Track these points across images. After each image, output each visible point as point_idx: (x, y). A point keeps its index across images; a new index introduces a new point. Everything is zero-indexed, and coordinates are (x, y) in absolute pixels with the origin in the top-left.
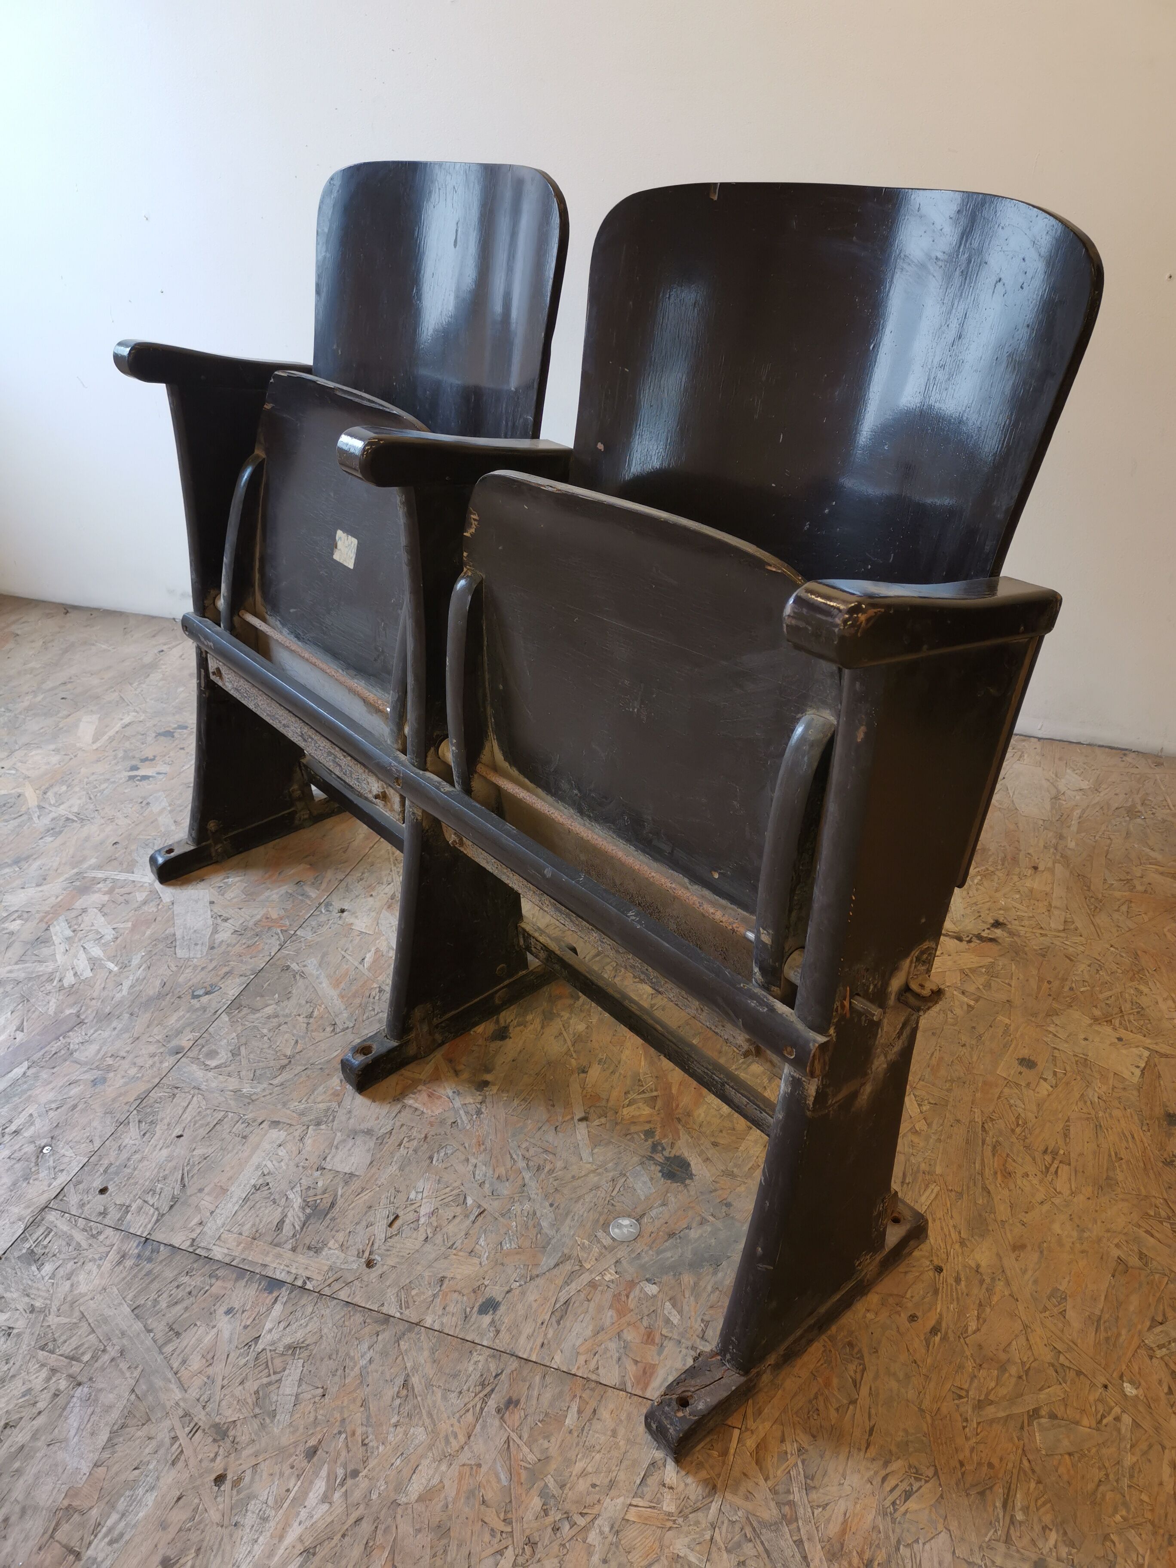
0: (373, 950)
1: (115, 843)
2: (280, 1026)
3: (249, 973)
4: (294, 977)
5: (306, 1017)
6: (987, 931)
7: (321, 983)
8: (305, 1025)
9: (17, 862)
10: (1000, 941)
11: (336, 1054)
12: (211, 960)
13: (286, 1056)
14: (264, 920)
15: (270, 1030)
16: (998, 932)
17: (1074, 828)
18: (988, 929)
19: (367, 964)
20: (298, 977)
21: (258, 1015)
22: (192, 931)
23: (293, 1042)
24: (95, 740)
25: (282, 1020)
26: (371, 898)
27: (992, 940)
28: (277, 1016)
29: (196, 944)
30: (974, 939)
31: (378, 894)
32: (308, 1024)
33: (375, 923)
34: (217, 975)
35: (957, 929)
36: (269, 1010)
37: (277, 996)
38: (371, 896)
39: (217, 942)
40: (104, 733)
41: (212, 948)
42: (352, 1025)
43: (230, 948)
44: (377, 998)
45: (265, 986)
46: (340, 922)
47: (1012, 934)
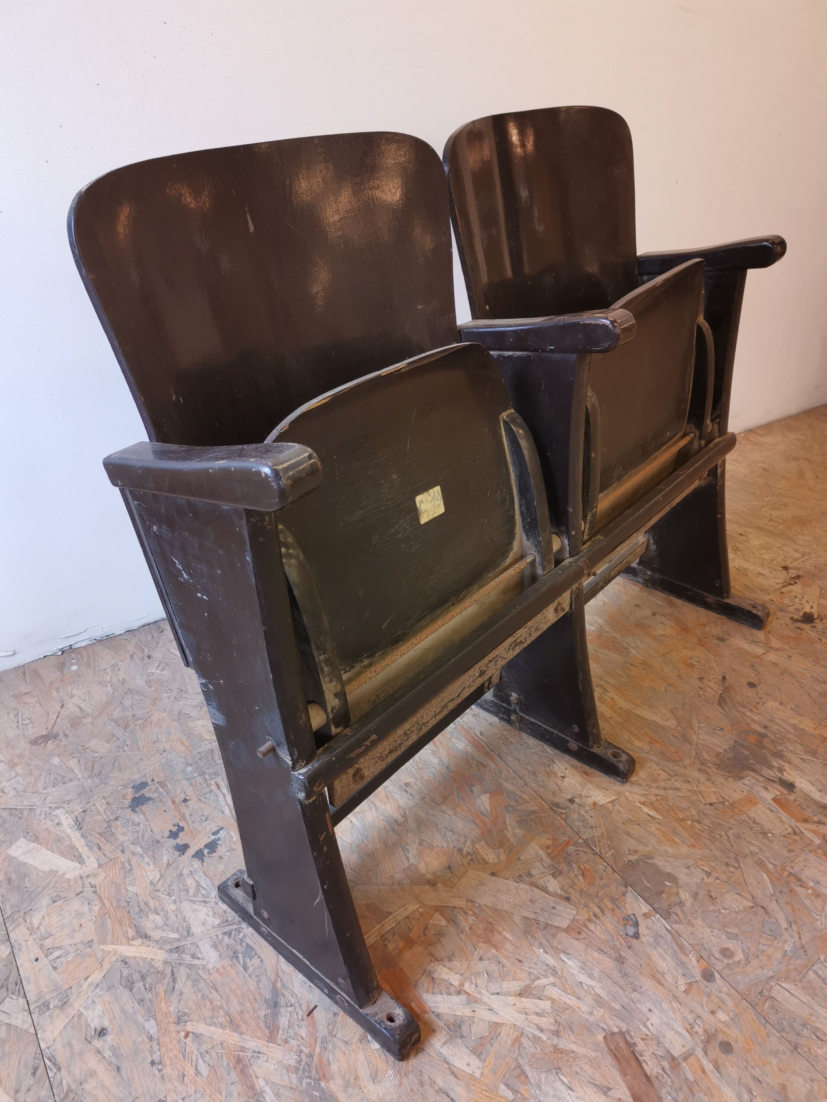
0: (639, 805)
2: (711, 897)
3: (623, 889)
5: (708, 876)
6: (790, 574)
7: (666, 851)
8: (718, 881)
9: (275, 1005)
11: (765, 877)
12: (586, 906)
13: (753, 907)
14: (549, 851)
15: (713, 904)
16: (793, 572)
18: (788, 572)
19: (659, 816)
20: (648, 861)
21: (688, 904)
23: (736, 896)
24: (80, 859)
25: (702, 893)
26: (566, 780)
27: (799, 576)
28: (697, 894)
29: (554, 908)
30: (795, 581)
31: (565, 773)
32: (717, 878)
33: (603, 790)
34: (613, 910)
35: (782, 581)
36: (685, 895)
37: (668, 883)
38: (563, 777)
39: (560, 892)
40: (73, 847)
41: (568, 899)
42: (734, 855)
43: (577, 888)
44: (707, 828)
45: (648, 885)
46: (588, 808)
47: (798, 569)
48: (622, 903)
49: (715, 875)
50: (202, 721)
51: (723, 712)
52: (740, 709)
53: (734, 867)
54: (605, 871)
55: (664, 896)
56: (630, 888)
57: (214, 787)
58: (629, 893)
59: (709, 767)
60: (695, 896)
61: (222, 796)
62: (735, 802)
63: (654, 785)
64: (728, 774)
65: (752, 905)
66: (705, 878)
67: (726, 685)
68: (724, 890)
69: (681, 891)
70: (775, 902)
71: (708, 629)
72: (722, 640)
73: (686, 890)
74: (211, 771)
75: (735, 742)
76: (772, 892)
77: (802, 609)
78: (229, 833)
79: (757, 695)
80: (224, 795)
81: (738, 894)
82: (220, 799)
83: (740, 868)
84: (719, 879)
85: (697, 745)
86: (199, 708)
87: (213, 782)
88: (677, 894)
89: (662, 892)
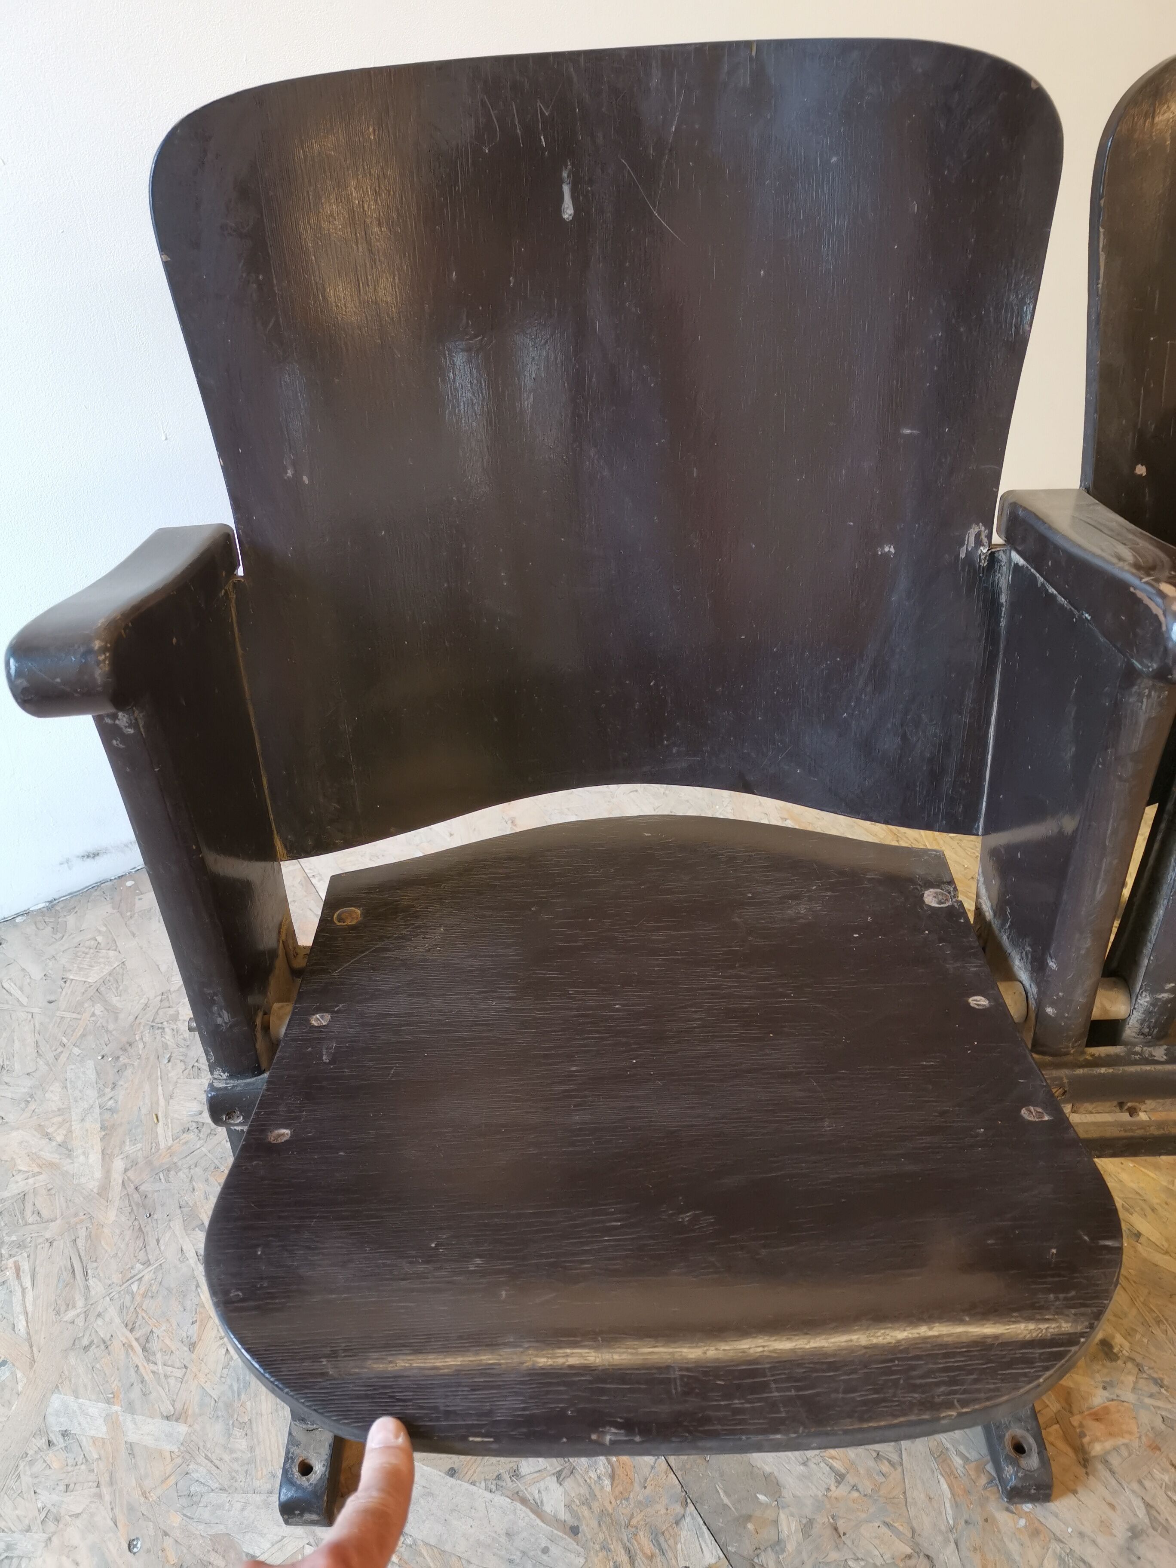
1: (130, 1546)
2: (836, 1529)
3: (678, 1509)
5: (839, 1483)
8: (855, 1494)
11: (945, 1486)
12: (605, 1548)
13: (909, 1557)
15: (837, 1548)
21: (790, 1547)
22: (503, 1539)
23: (884, 1529)
25: (822, 1519)
28: (811, 1522)
29: (545, 1550)
32: (854, 1488)
34: (651, 1558)
36: (789, 1526)
37: (762, 1497)
39: (563, 1515)
41: (574, 1531)
43: (595, 1505)
45: (728, 1502)
48: (671, 1542)
49: (852, 1482)
50: (20, 1131)
53: (889, 1461)
54: (653, 1468)
55: (750, 1526)
56: (691, 1507)
57: (10, 1274)
58: (688, 1519)
60: (807, 1527)
61: (19, 1293)
65: (909, 1551)
66: (833, 1488)
68: (863, 1516)
69: (782, 1516)
70: (953, 1545)
73: (792, 1515)
74: (14, 1238)
76: (951, 1522)
78: (13, 1374)
80: (24, 1290)
81: (887, 1524)
82: (14, 1300)
83: (901, 1464)
84: (857, 1490)
86: (23, 1105)
87: (11, 1263)
88: (776, 1522)
89: (749, 1518)
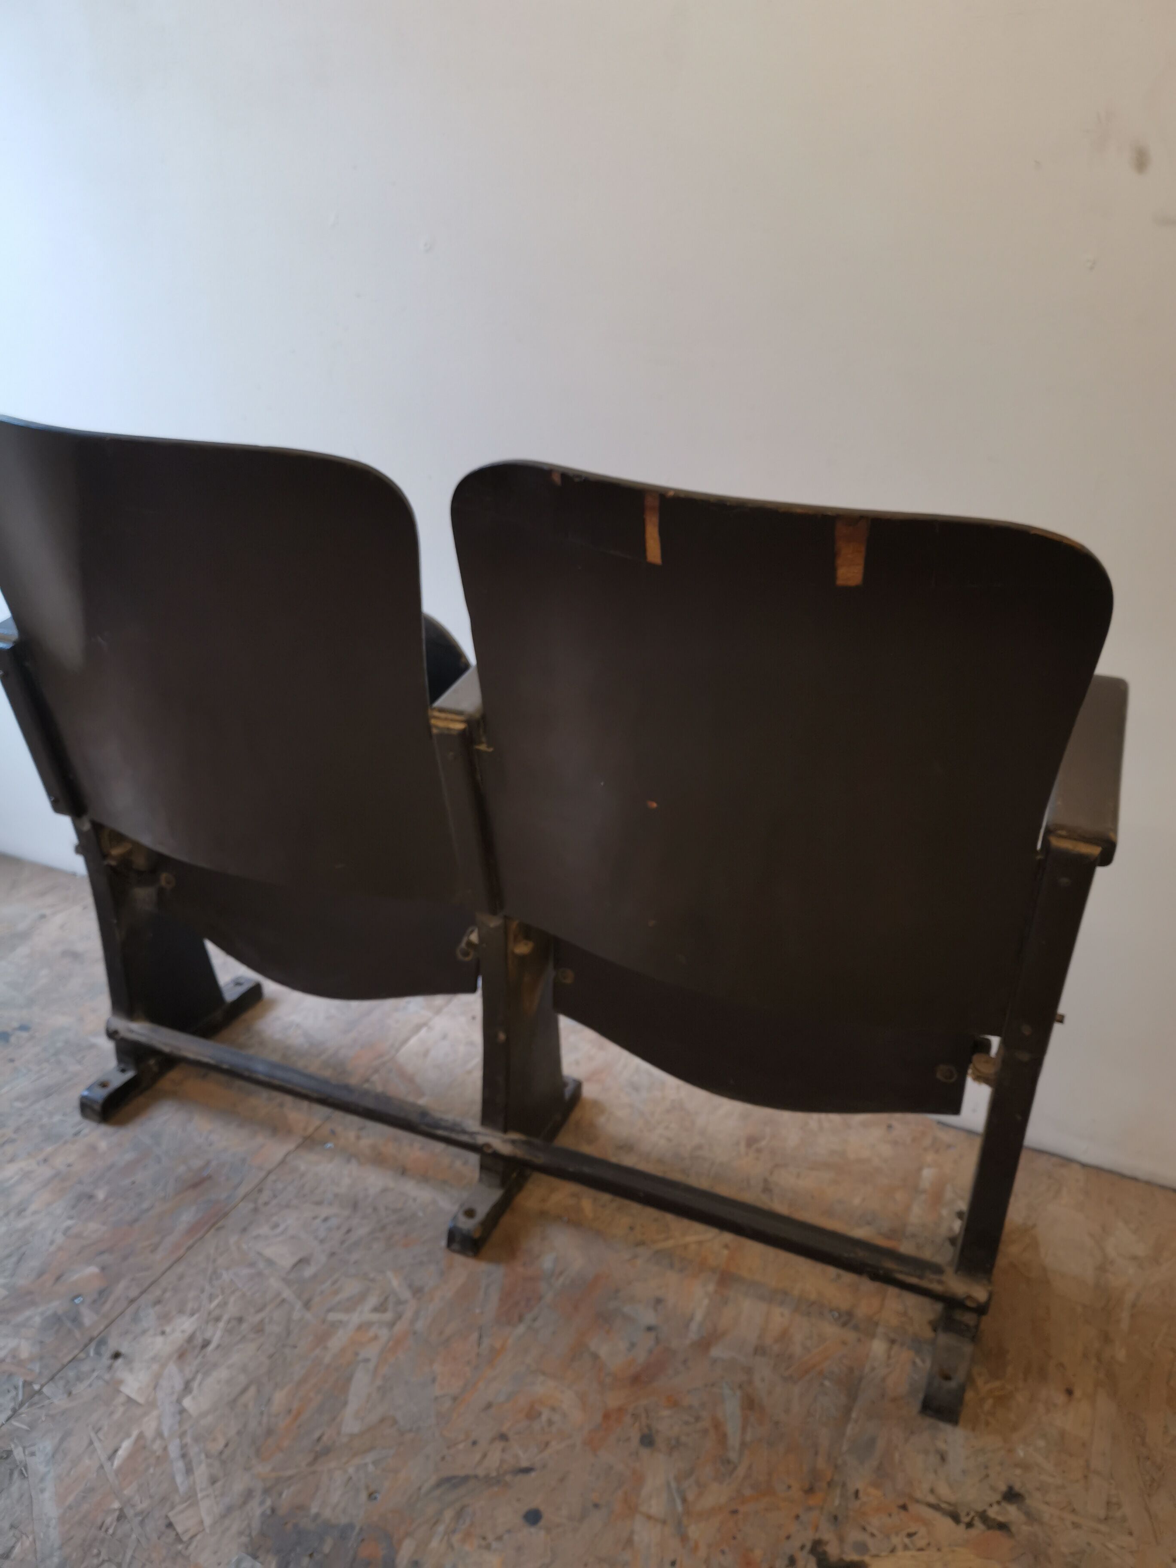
0: (135, 1434)
4: (11, 1474)
6: (996, 1508)
7: (42, 1491)
10: (1014, 1529)
16: (1012, 1513)
17: (1125, 1325)
18: (998, 1503)
19: (117, 1462)
20: (16, 1474)
27: (1003, 1527)
30: (978, 1523)
31: (173, 1331)
35: (952, 1498)
38: (163, 1333)
44: (111, 1531)
46: (107, 1377)
47: (1031, 1517)
51: (423, 1490)
52: (449, 1514)
59: (262, 1503)
62: (187, 1558)
63: (188, 1439)
64: (254, 1533)
67: (508, 1478)
71: (666, 1413)
72: (648, 1440)
75: (351, 1526)
77: (876, 1556)
79: (509, 1531)
85: (314, 1473)
